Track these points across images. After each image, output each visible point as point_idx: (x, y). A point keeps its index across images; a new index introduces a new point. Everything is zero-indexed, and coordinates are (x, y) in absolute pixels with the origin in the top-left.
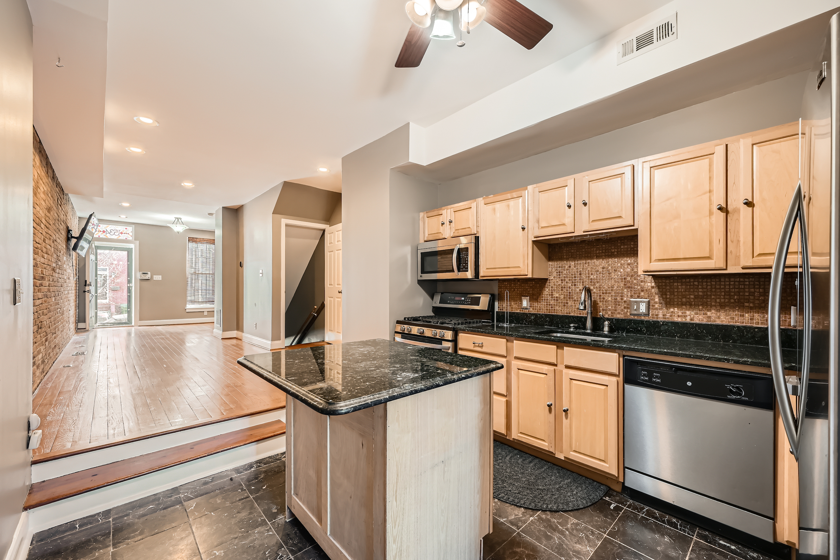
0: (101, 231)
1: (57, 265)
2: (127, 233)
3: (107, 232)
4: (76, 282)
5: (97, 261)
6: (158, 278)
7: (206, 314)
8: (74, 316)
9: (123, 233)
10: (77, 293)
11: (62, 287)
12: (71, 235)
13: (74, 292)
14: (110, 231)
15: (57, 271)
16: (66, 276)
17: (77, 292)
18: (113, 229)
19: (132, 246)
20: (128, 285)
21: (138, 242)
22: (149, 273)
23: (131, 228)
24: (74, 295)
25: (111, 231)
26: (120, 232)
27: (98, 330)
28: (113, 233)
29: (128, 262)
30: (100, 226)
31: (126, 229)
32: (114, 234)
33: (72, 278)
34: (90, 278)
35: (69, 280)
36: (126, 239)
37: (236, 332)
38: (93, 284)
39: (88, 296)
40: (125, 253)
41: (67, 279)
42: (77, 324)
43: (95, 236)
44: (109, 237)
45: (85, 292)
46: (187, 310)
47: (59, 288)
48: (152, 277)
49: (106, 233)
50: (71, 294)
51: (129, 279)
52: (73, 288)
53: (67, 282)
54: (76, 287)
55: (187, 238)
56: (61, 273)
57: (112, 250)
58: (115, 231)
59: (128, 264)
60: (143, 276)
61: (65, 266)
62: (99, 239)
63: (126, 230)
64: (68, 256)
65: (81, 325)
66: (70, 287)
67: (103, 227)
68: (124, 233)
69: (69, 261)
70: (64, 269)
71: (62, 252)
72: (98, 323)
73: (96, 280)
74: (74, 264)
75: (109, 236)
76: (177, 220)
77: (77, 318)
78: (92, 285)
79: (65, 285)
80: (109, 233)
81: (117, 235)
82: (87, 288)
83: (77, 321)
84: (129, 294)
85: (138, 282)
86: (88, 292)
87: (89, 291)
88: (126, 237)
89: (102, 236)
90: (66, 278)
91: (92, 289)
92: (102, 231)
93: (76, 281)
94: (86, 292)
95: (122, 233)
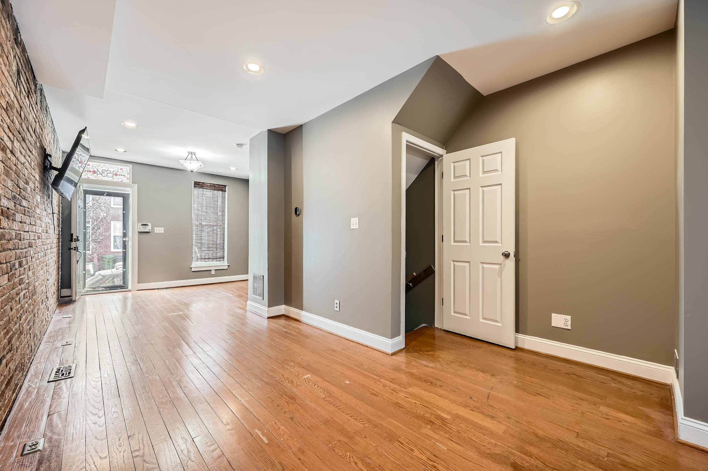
0: (90, 171)
1: (17, 206)
2: (123, 175)
3: (99, 173)
4: (59, 237)
5: (85, 209)
6: (159, 230)
7: (213, 272)
8: (56, 283)
9: (118, 174)
10: (60, 251)
11: (32, 247)
12: (51, 164)
13: (55, 250)
14: (102, 171)
15: (18, 217)
16: (41, 229)
17: (61, 249)
18: (106, 169)
19: (128, 191)
20: (124, 239)
21: (136, 186)
22: (150, 224)
23: (128, 168)
24: (55, 255)
25: (104, 171)
26: (114, 173)
27: (87, 298)
28: (106, 174)
29: (123, 211)
30: (89, 165)
31: (121, 169)
32: (106, 176)
33: (51, 231)
34: (77, 231)
35: (46, 234)
36: (122, 181)
37: (283, 306)
38: (81, 238)
39: (75, 256)
40: (120, 200)
41: (42, 233)
42: (60, 291)
43: (83, 177)
44: (101, 179)
45: (70, 249)
46: (192, 269)
47: (25, 250)
48: (153, 229)
49: (97, 174)
50: (51, 254)
51: (125, 231)
52: (54, 245)
53: (44, 237)
54: (59, 243)
55: (193, 183)
56: (28, 222)
57: (104, 195)
58: (108, 172)
59: (123, 213)
60: (142, 228)
61: (38, 211)
62: (88, 181)
63: (122, 171)
64: (45, 197)
65: (65, 292)
66: (49, 245)
67: (93, 165)
68: (120, 175)
69: (46, 204)
70: (36, 216)
71: (31, 184)
72: (86, 287)
73: (85, 234)
74: (56, 211)
75: (100, 177)
76: (190, 155)
77: (60, 284)
78: (80, 240)
79: (39, 242)
80: (101, 174)
81: (111, 176)
82: (73, 245)
83: (60, 287)
84: (125, 250)
85: (137, 234)
86: (74, 250)
87: (76, 249)
88: (122, 180)
89: (92, 177)
90: (40, 231)
91: (80, 245)
92: (92, 171)
93: (59, 235)
94: (72, 249)
95: (116, 175)
